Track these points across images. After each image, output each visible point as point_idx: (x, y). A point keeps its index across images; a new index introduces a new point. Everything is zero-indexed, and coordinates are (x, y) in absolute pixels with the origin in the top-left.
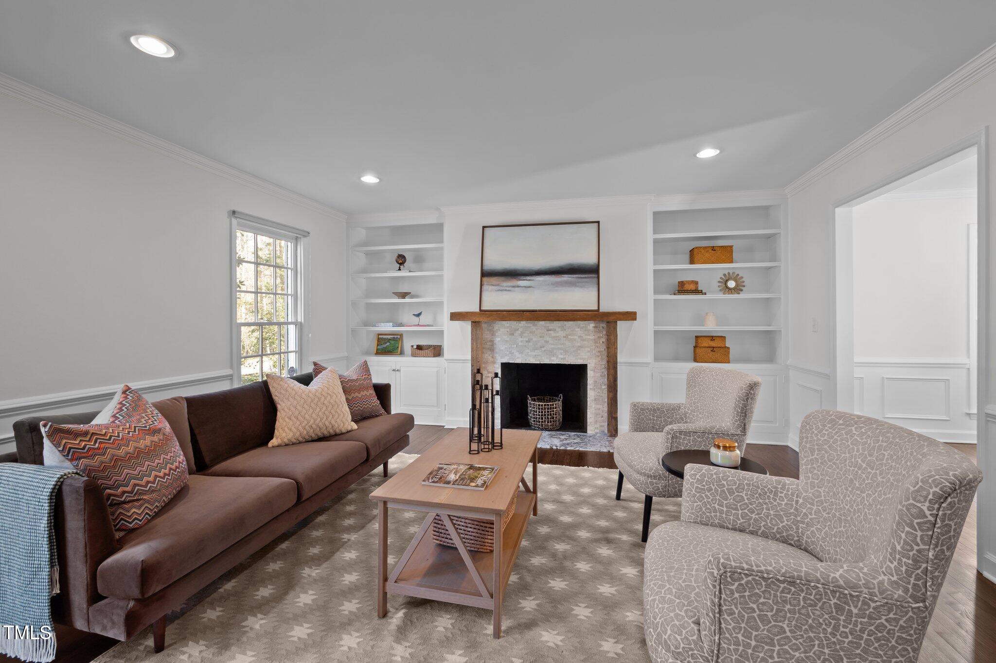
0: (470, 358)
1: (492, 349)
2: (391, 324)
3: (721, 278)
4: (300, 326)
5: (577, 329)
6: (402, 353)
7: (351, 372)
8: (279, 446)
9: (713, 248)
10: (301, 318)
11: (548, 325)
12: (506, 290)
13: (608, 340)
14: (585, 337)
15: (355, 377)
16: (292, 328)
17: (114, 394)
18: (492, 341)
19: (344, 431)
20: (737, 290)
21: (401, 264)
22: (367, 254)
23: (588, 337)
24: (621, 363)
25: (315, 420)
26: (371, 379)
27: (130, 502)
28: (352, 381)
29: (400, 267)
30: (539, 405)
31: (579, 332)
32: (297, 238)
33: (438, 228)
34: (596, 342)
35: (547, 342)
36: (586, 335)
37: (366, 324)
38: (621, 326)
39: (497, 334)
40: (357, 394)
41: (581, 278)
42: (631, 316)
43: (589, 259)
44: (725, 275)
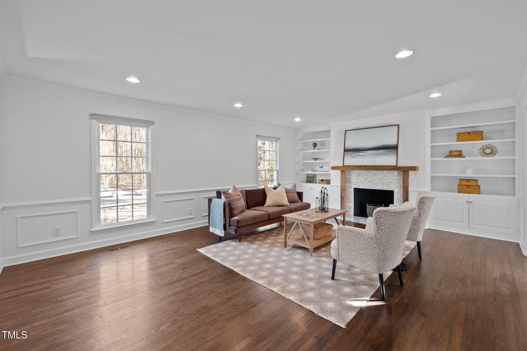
0: (340, 185)
1: (350, 182)
2: (311, 171)
3: (481, 148)
4: (278, 171)
5: (389, 174)
6: (316, 182)
7: (289, 187)
8: (267, 206)
9: (469, 133)
10: (278, 169)
11: (374, 172)
12: (354, 157)
13: (404, 180)
14: (393, 178)
15: (290, 189)
16: (275, 171)
17: (231, 188)
18: (350, 179)
19: (285, 205)
20: (492, 154)
21: (315, 147)
22: (303, 143)
23: (395, 178)
24: (410, 191)
25: (276, 200)
26: (296, 190)
27: (235, 209)
28: (289, 190)
29: (314, 148)
30: (371, 207)
31: (390, 175)
32: (277, 141)
33: (328, 132)
34: (398, 181)
35: (374, 180)
36: (393, 177)
37: (303, 171)
38: (411, 173)
39: (352, 176)
40: (290, 194)
41: (389, 151)
42: (414, 168)
43: (393, 142)
44: (483, 146)
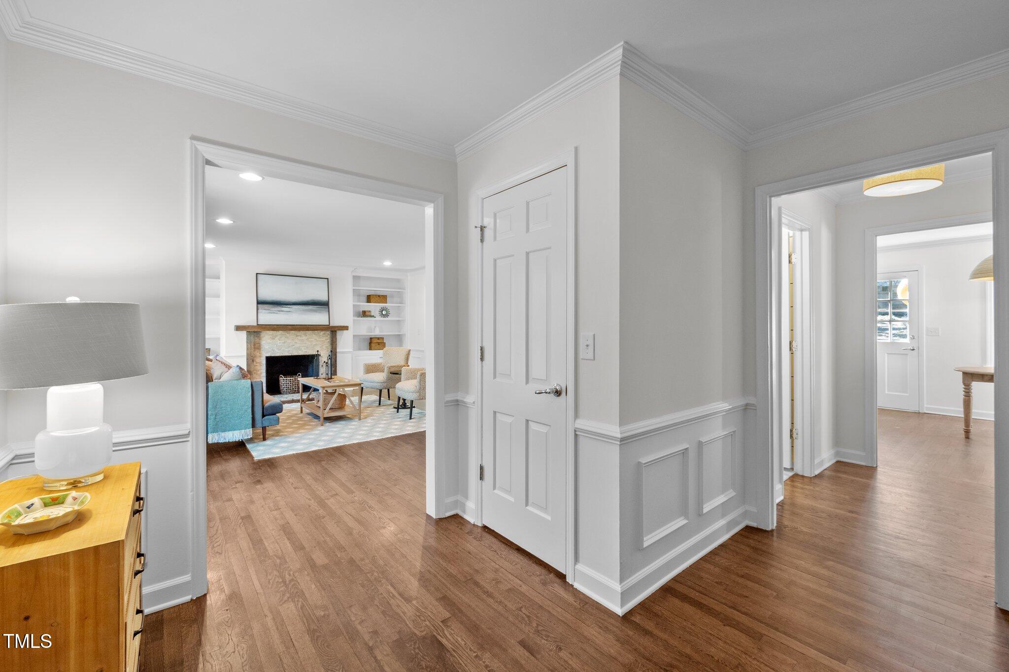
0: (245, 354)
1: (260, 348)
9: (379, 296)
11: (297, 333)
13: (332, 340)
18: (259, 343)
20: (387, 315)
24: (338, 352)
30: (287, 380)
31: (315, 337)
34: (325, 342)
35: (296, 343)
36: (319, 338)
38: (340, 333)
39: (264, 339)
42: (343, 327)
43: (324, 298)
44: (382, 309)
